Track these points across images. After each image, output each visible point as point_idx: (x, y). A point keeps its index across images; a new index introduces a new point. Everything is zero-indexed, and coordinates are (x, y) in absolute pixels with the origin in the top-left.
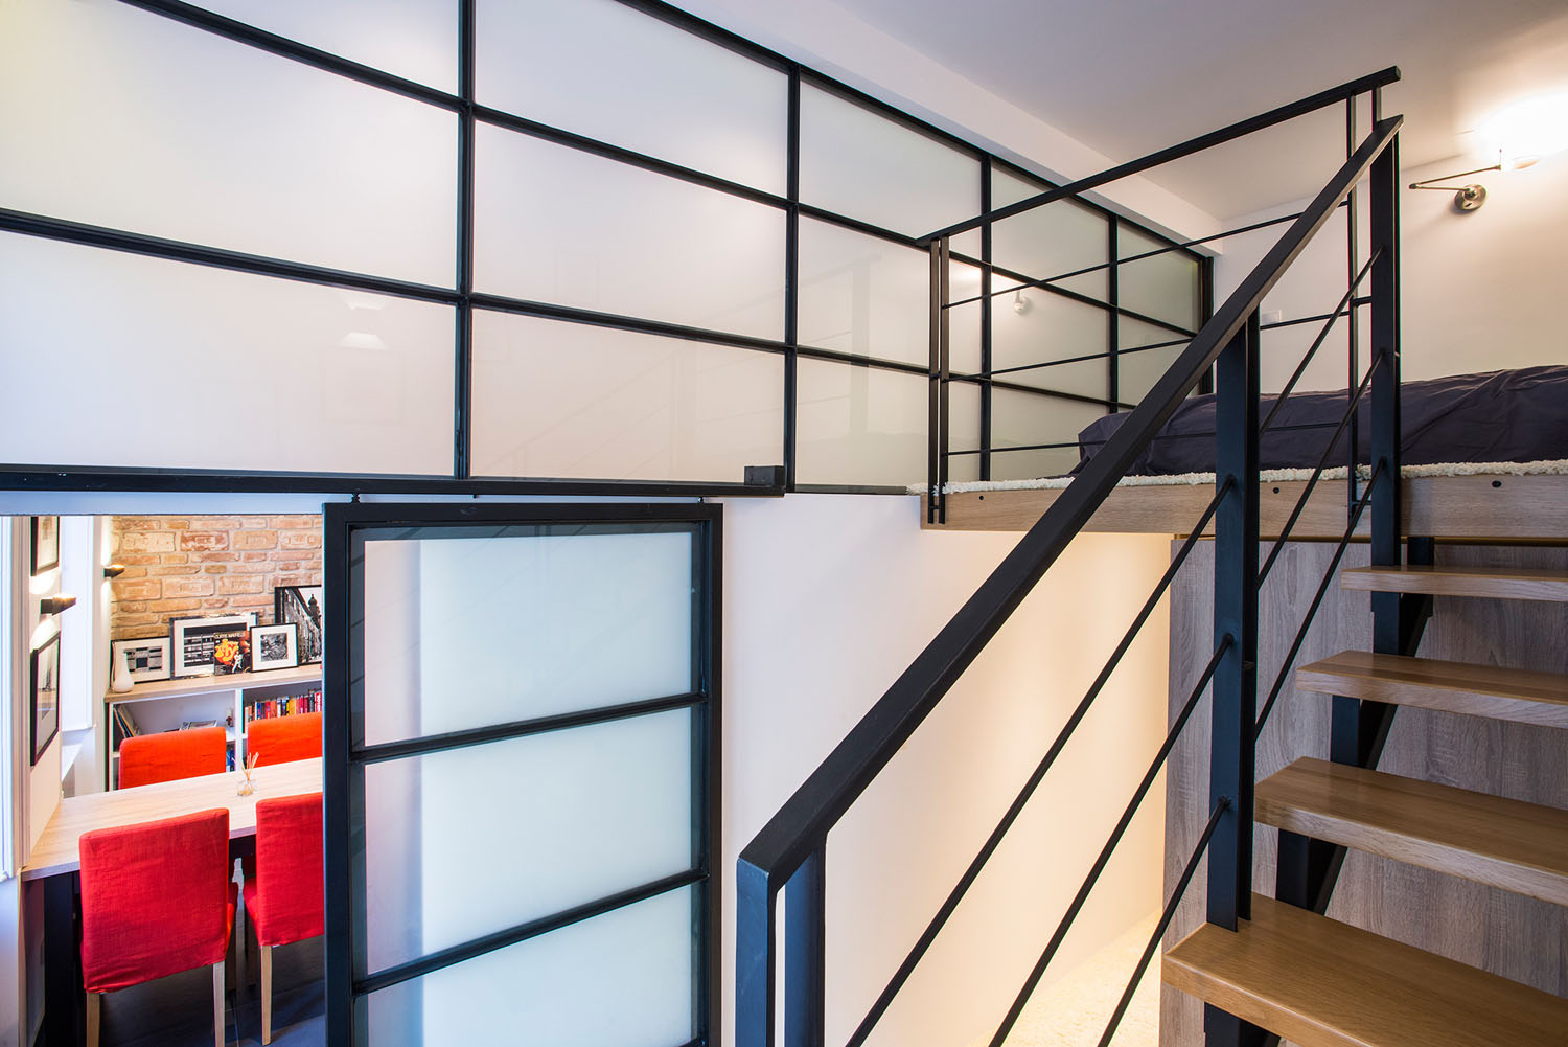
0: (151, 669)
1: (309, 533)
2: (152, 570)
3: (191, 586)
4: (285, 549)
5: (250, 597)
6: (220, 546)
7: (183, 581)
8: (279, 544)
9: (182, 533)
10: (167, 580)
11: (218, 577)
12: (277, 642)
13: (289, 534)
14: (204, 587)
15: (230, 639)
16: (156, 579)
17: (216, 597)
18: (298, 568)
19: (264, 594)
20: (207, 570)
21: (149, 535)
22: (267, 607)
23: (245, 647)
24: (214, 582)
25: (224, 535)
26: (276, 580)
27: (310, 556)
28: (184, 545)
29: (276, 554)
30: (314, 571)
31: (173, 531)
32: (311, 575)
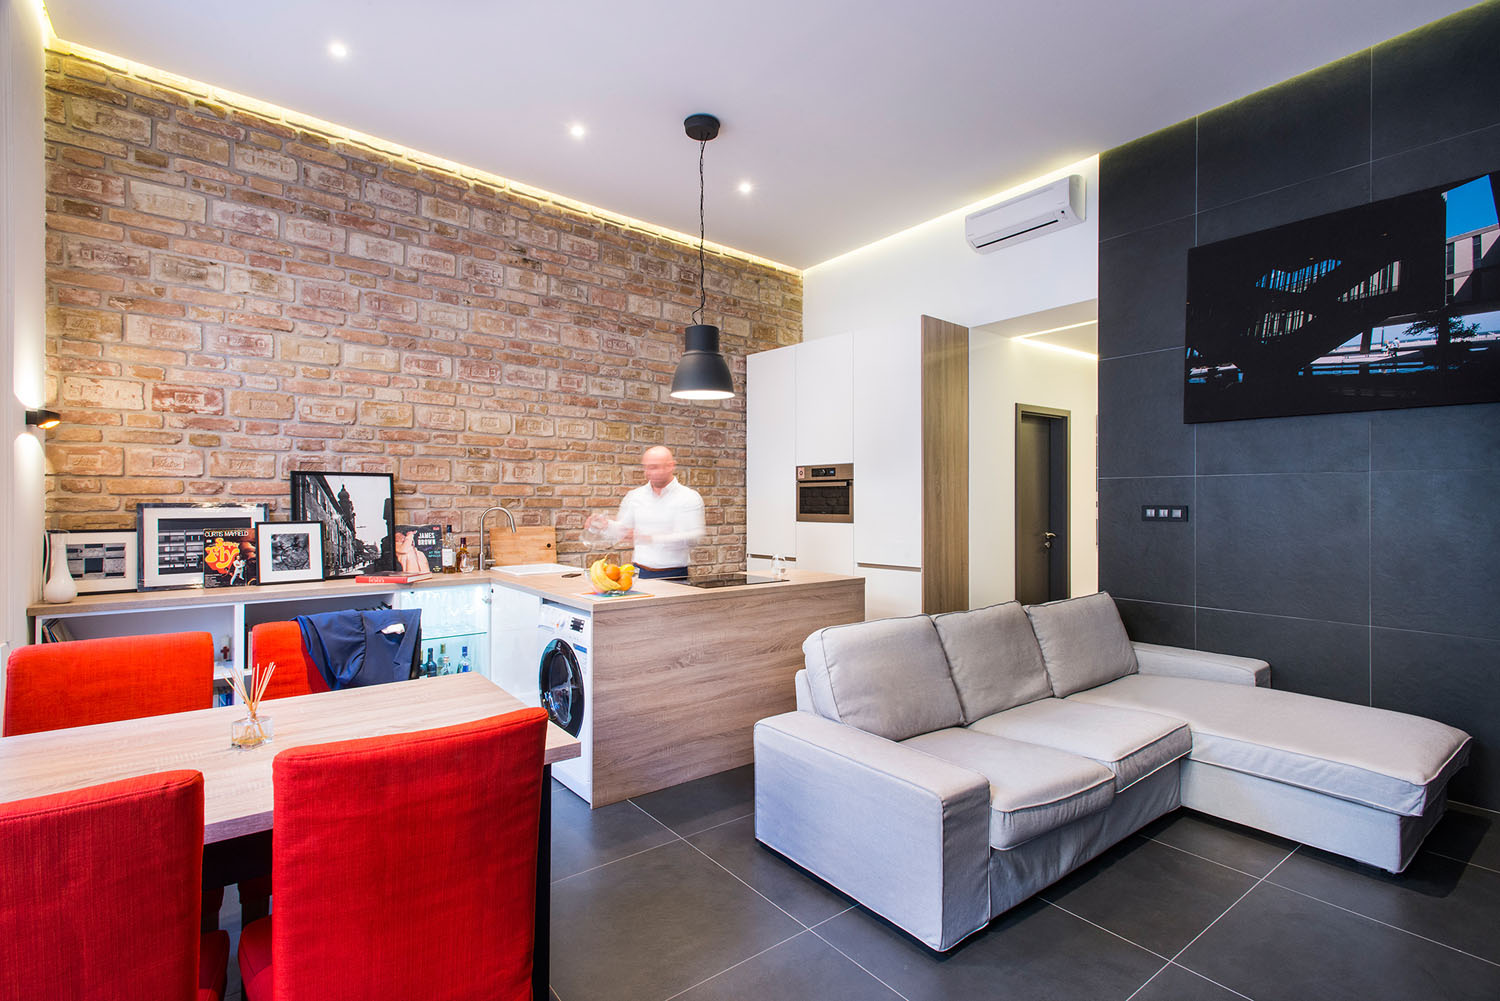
0: (108, 575)
1: (338, 403)
2: (109, 433)
3: (169, 461)
4: (304, 421)
5: (256, 484)
6: (212, 409)
7: (157, 453)
8: (296, 413)
9: (155, 385)
10: (133, 450)
11: (208, 452)
12: (295, 546)
13: (311, 401)
14: (188, 464)
15: (226, 539)
16: (116, 446)
17: (206, 479)
18: (323, 449)
19: (275, 481)
20: (193, 440)
21: (104, 383)
22: (280, 499)
23: (249, 551)
24: (204, 457)
25: (217, 394)
26: (292, 462)
27: (340, 434)
28: (157, 402)
29: (292, 427)
30: (345, 455)
31: (141, 380)
32: (341, 459)
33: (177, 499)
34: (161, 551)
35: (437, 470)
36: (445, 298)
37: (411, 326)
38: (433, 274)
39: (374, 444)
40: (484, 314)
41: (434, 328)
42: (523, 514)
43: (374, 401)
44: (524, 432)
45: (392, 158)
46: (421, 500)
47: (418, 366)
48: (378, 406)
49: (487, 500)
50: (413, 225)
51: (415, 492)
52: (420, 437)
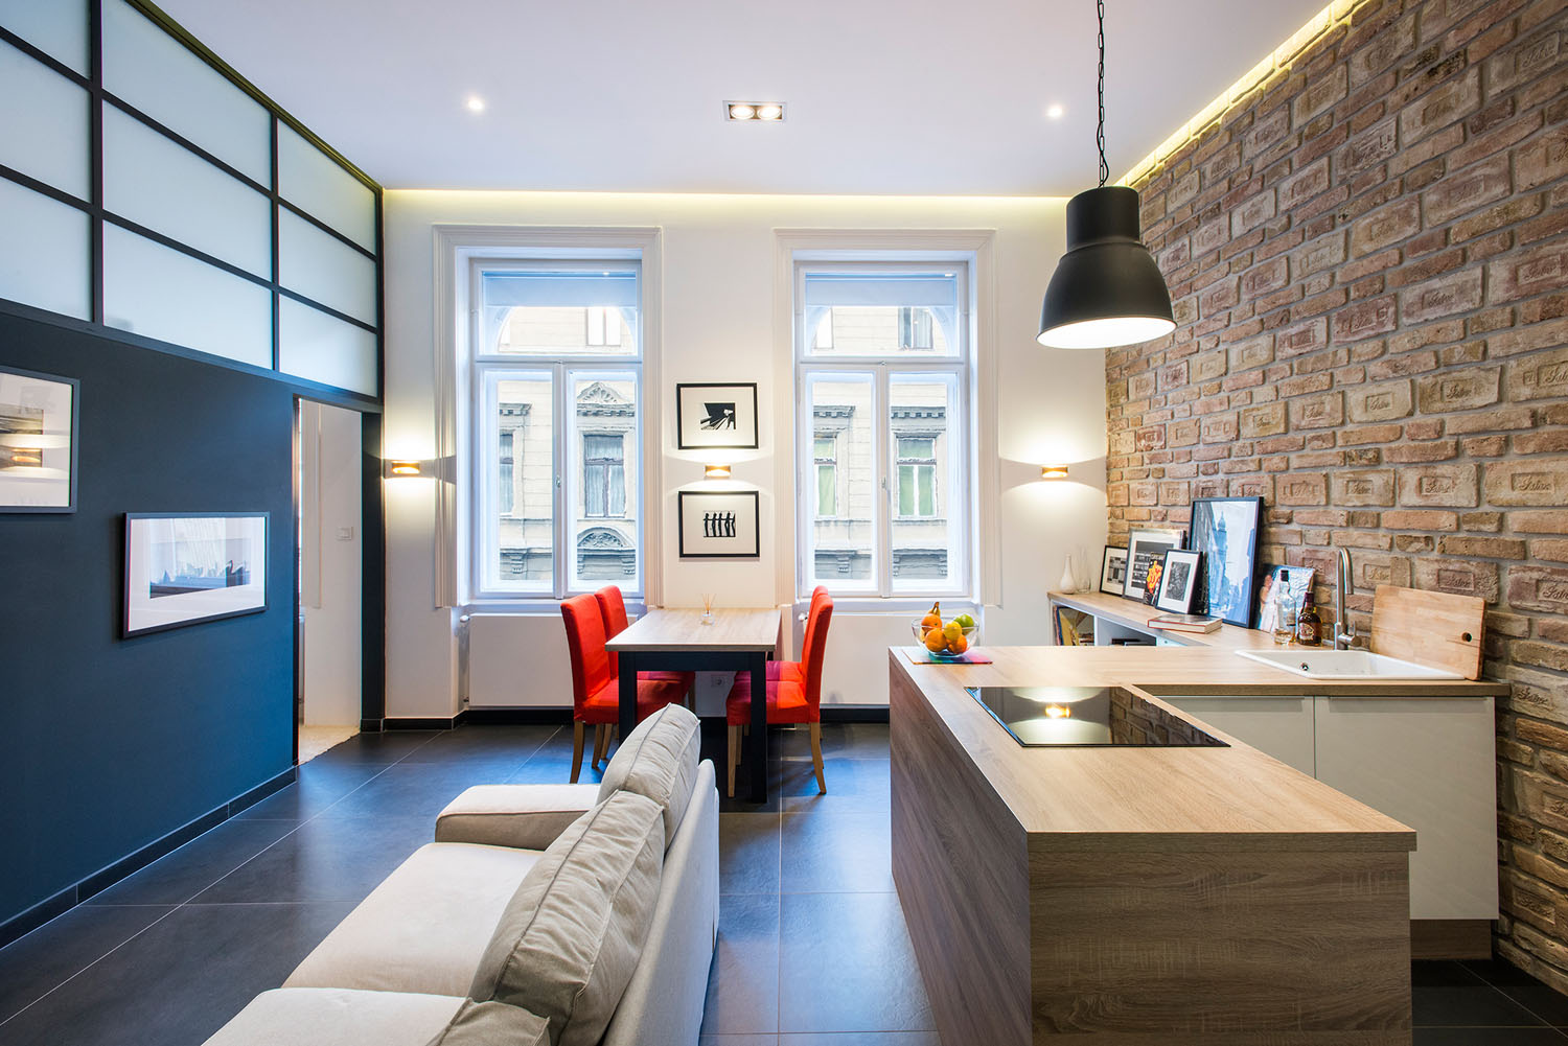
1: (1225, 418)
4: (1205, 444)
6: (1160, 444)
7: (1140, 487)
8: (1201, 436)
9: (1138, 431)
11: (1158, 483)
12: (1181, 576)
13: (1209, 421)
17: (1159, 507)
18: (1216, 472)
20: (1154, 474)
21: (1122, 435)
24: (1157, 488)
25: (1162, 430)
26: (1197, 488)
30: (1232, 476)
31: (1134, 428)
32: (1228, 481)
33: (1145, 526)
34: (1134, 568)
35: (1311, 489)
36: (1317, 231)
37: (1282, 293)
38: (1305, 203)
39: (1251, 461)
40: (1367, 221)
41: (1306, 282)
42: (1436, 566)
43: (1251, 407)
44: (1438, 406)
45: (1263, 85)
46: (1296, 532)
47: (1291, 346)
48: (1254, 413)
49: (1375, 537)
50: (1282, 153)
51: (1289, 522)
52: (1292, 443)
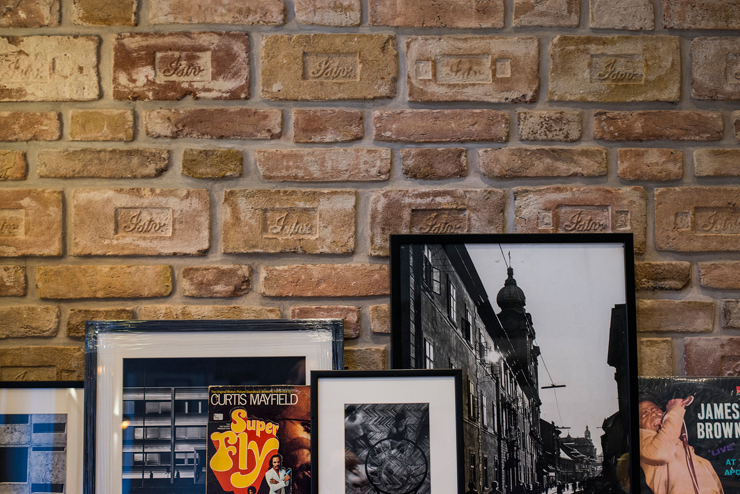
1: (497, 45)
2: (39, 159)
3: (146, 217)
4: (421, 101)
5: (317, 269)
6: (227, 85)
7: (123, 200)
8: (403, 88)
9: (120, 37)
10: (81, 195)
11: (220, 191)
13: (436, 46)
14: (183, 222)
15: (256, 412)
16: (50, 188)
17: (216, 261)
18: (462, 173)
19: (360, 262)
20: (191, 165)
21: (31, 44)
22: (369, 308)
23: (298, 444)
24: (211, 206)
25: (238, 48)
26: (393, 208)
27: (501, 129)
28: (123, 79)
29: (395, 117)
30: (515, 189)
31: (94, 29)
32: (505, 199)
33: (160, 310)
34: (128, 439)
39: (585, 153)
43: (583, 33)
46: (703, 307)
48: (593, 48)
51: (687, 283)
